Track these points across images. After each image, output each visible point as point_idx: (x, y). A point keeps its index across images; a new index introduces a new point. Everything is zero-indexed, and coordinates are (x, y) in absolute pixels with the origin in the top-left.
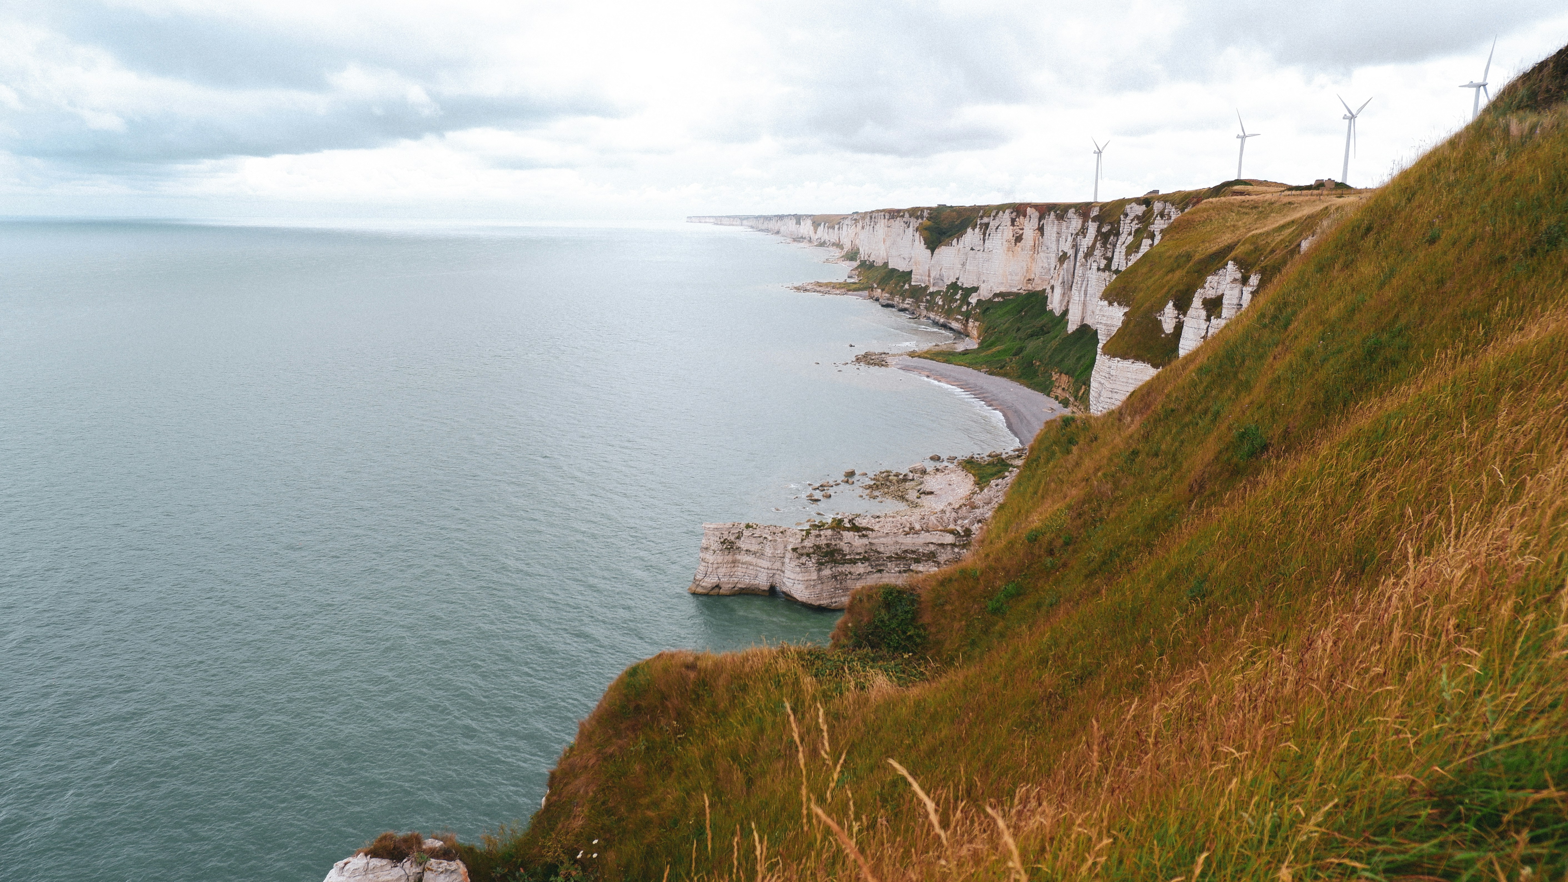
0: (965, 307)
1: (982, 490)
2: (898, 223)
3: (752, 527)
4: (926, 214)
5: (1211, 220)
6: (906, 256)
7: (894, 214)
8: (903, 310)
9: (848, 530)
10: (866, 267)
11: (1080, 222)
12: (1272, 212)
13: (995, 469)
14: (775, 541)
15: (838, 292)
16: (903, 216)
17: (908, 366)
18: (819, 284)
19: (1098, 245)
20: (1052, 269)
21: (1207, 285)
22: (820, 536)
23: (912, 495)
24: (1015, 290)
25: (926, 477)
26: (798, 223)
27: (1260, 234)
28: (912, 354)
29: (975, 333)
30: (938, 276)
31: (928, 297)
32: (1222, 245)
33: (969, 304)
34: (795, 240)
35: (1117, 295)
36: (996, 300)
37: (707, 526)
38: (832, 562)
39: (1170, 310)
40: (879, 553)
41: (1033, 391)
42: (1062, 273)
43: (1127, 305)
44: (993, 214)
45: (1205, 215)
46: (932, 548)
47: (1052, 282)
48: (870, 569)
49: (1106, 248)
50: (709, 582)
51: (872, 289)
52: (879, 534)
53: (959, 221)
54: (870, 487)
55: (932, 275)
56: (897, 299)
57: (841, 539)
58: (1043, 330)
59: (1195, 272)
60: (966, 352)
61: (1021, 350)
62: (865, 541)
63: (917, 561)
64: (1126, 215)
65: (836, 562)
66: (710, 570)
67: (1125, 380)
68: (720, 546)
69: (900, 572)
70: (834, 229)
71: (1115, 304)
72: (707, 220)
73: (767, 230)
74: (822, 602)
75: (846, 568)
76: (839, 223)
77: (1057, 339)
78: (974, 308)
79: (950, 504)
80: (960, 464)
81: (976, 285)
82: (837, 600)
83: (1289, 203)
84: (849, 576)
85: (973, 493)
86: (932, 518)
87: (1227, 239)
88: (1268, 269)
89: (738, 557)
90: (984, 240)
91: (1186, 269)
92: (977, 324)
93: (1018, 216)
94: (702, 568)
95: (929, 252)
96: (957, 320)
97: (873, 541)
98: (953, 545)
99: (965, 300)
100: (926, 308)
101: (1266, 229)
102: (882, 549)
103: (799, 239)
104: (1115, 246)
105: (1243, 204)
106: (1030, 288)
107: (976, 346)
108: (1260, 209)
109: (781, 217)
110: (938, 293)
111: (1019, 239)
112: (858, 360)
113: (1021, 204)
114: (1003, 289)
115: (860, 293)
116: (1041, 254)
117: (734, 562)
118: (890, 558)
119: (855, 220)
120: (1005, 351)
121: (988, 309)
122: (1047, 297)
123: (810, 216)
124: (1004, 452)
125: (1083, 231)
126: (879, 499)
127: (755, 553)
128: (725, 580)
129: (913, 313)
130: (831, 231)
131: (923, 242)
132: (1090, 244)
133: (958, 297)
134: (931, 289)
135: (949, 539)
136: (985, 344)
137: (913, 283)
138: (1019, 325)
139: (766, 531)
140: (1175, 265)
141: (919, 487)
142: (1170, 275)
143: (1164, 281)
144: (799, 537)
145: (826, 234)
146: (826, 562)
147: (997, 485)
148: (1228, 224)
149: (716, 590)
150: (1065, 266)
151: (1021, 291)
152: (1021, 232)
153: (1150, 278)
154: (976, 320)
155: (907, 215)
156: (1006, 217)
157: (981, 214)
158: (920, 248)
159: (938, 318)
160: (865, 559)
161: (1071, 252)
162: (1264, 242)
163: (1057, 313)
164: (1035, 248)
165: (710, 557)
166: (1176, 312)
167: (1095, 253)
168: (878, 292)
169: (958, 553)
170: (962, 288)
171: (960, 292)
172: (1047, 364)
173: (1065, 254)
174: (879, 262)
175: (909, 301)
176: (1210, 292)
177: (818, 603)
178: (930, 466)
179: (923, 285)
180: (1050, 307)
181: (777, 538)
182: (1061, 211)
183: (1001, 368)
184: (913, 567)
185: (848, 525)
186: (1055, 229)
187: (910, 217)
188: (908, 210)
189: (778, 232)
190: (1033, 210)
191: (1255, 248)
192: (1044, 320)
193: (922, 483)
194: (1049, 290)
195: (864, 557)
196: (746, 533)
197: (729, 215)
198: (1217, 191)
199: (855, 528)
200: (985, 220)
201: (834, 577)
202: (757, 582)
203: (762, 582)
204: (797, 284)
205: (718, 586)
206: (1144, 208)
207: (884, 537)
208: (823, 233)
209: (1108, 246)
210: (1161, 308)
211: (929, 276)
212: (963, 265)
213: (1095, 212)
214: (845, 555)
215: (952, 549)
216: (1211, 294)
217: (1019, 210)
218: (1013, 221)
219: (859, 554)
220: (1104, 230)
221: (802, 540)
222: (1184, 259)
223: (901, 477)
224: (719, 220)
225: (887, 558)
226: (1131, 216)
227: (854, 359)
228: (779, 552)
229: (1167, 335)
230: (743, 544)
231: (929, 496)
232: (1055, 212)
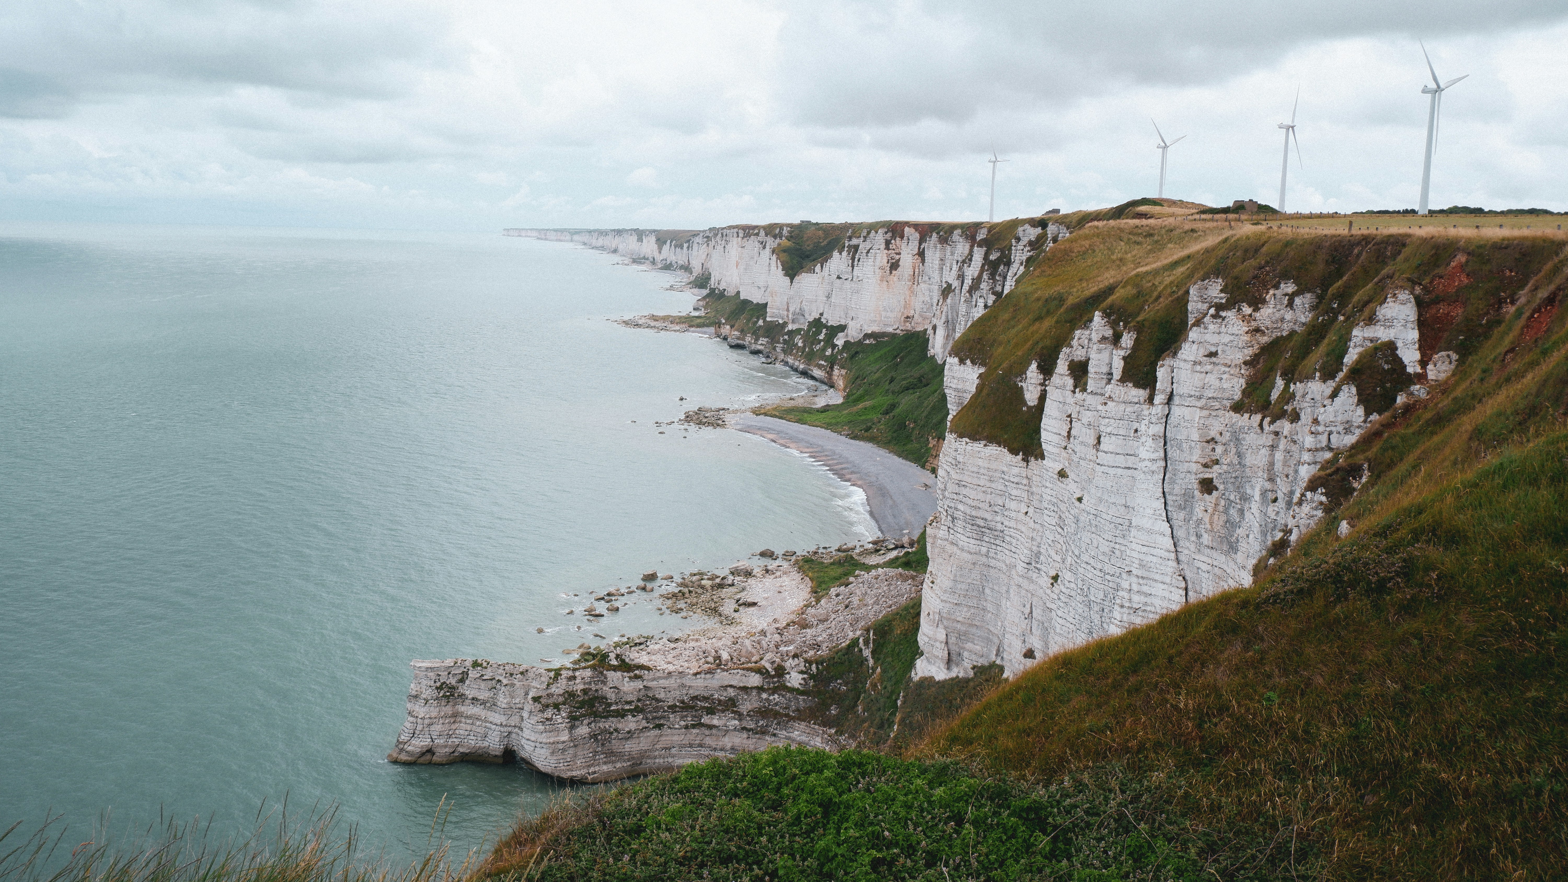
0: (830, 350)
1: (818, 601)
2: (753, 244)
3: (481, 665)
4: (785, 232)
5: (1094, 251)
6: (761, 284)
7: (748, 231)
8: (756, 352)
9: (615, 669)
10: (716, 297)
11: (968, 246)
12: (1170, 241)
13: (840, 570)
14: (513, 685)
15: (677, 328)
16: (757, 234)
17: (749, 426)
18: (654, 318)
19: (985, 276)
20: (935, 304)
21: (1075, 343)
22: (574, 678)
23: (728, 608)
24: (890, 330)
25: (751, 581)
26: (640, 240)
27: (1147, 273)
28: (757, 412)
29: (841, 383)
30: (798, 310)
31: (786, 337)
32: (1101, 286)
33: (834, 346)
34: (635, 261)
35: (970, 349)
36: (867, 342)
37: (418, 665)
38: (590, 715)
39: (1033, 372)
40: (658, 700)
41: (904, 462)
42: (945, 309)
43: (983, 364)
44: (864, 233)
45: (1087, 243)
46: (731, 692)
47: (935, 321)
48: (644, 723)
49: (995, 281)
50: (418, 744)
51: (719, 325)
52: (658, 674)
53: (825, 243)
54: (674, 595)
55: (791, 309)
56: (748, 339)
57: (604, 683)
58: (921, 381)
59: (1066, 322)
60: (826, 409)
61: (893, 406)
62: (639, 684)
63: (711, 711)
64: (1018, 239)
65: (596, 715)
66: (420, 727)
67: (975, 469)
68: (435, 694)
69: (686, 727)
70: (682, 248)
71: (968, 362)
72: (529, 233)
73: (602, 248)
74: (574, 773)
75: (611, 723)
76: (688, 241)
77: (936, 395)
78: (841, 352)
79: (775, 620)
80: (797, 562)
81: (843, 323)
82: (597, 769)
83: (1193, 231)
84: (615, 734)
85: (807, 606)
86: (748, 643)
87: (1108, 277)
88: (1147, 324)
89: (461, 708)
90: (853, 266)
91: (1055, 318)
92: (843, 372)
93: (894, 237)
94: (408, 725)
95: (787, 279)
96: (820, 367)
97: (650, 684)
98: (760, 689)
99: (829, 341)
100: (784, 351)
101: (1154, 266)
102: (662, 696)
103: (637, 260)
104: (1005, 278)
105: (1135, 231)
106: (909, 328)
107: (840, 401)
108: (1156, 238)
109: (619, 232)
110: (798, 331)
111: (894, 266)
112: (688, 418)
113: (897, 223)
114: (876, 328)
115: (705, 329)
116: (922, 285)
117: (455, 715)
118: (673, 708)
119: (707, 237)
120: (874, 408)
121: (857, 353)
122: (928, 340)
123: (654, 231)
124: (858, 544)
125: (969, 258)
126: (684, 614)
127: (484, 703)
128: (441, 741)
129: (768, 357)
130: (678, 250)
131: (780, 267)
132: (976, 274)
133: (822, 337)
134: (790, 327)
135: (755, 680)
136: (851, 398)
137: (768, 319)
138: (893, 374)
139: (501, 671)
140: (1045, 310)
141: (738, 596)
142: (1037, 324)
143: (1029, 332)
144: (545, 679)
145: (672, 254)
146: (584, 716)
147: (837, 595)
148: (1114, 257)
149: (428, 757)
150: (949, 301)
151: (898, 331)
152: (897, 257)
153: (1013, 327)
154: (842, 367)
155: (762, 233)
156: (879, 238)
157: (849, 233)
158: (776, 276)
159: (797, 363)
160: (637, 711)
161: (955, 284)
162: (1150, 284)
163: (940, 362)
164: (915, 278)
165: (421, 710)
166: (1041, 377)
167: (982, 286)
168: (726, 329)
169: (767, 700)
170: (826, 326)
171: (824, 331)
172: (924, 426)
173: (949, 286)
174: (731, 292)
175: (763, 341)
176: (1079, 353)
177: (569, 774)
178: (757, 565)
179: (781, 322)
180: (931, 352)
181: (516, 682)
182: (945, 233)
183: (867, 430)
184: (706, 720)
185: (614, 662)
186: (938, 255)
187: (766, 235)
188: (764, 228)
189: (615, 251)
190: (912, 230)
191: (1139, 292)
192: (925, 367)
193: (743, 589)
194: (930, 331)
195: (637, 707)
196: (473, 674)
197: (556, 227)
198: (1119, 212)
199: (625, 666)
200: (855, 241)
201: (594, 736)
202: (486, 744)
203: (494, 744)
204: (626, 318)
205: (430, 751)
206: (1039, 230)
207: (666, 678)
208: (668, 253)
209: (998, 278)
210: (1022, 372)
211: (788, 310)
212: (828, 297)
213: (981, 235)
214: (610, 705)
215: (759, 694)
216: (1079, 354)
217: (895, 230)
218: (888, 243)
219: (629, 703)
220: (993, 257)
221: (548, 685)
222: (1056, 302)
223: (718, 581)
224: (543, 234)
225: (669, 707)
226: (1025, 240)
227: (683, 417)
228: (517, 701)
229: (1030, 408)
230: (469, 690)
231: (752, 609)
232: (938, 233)
